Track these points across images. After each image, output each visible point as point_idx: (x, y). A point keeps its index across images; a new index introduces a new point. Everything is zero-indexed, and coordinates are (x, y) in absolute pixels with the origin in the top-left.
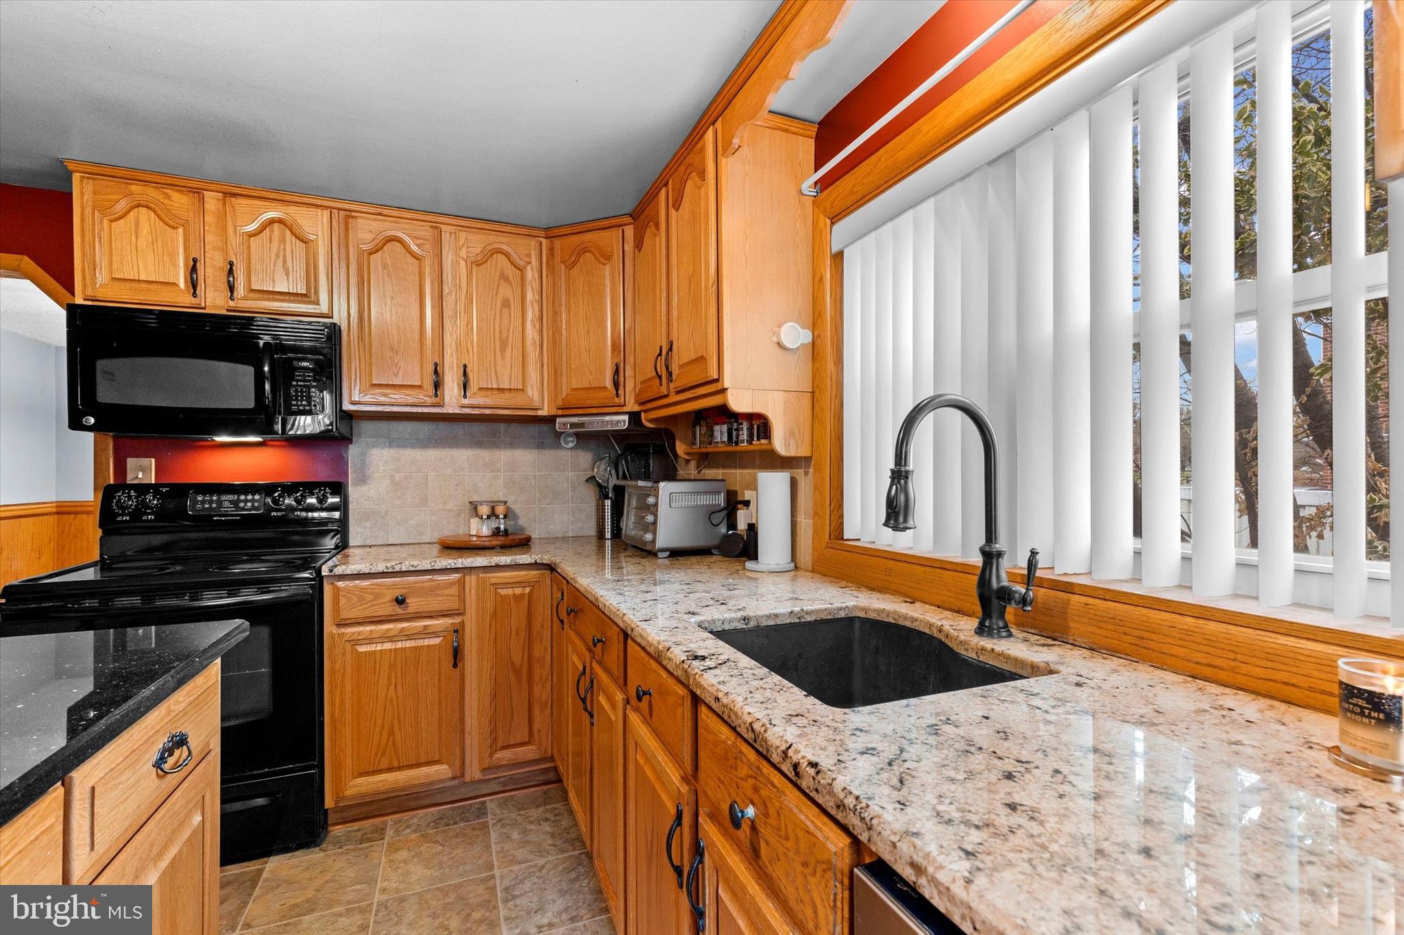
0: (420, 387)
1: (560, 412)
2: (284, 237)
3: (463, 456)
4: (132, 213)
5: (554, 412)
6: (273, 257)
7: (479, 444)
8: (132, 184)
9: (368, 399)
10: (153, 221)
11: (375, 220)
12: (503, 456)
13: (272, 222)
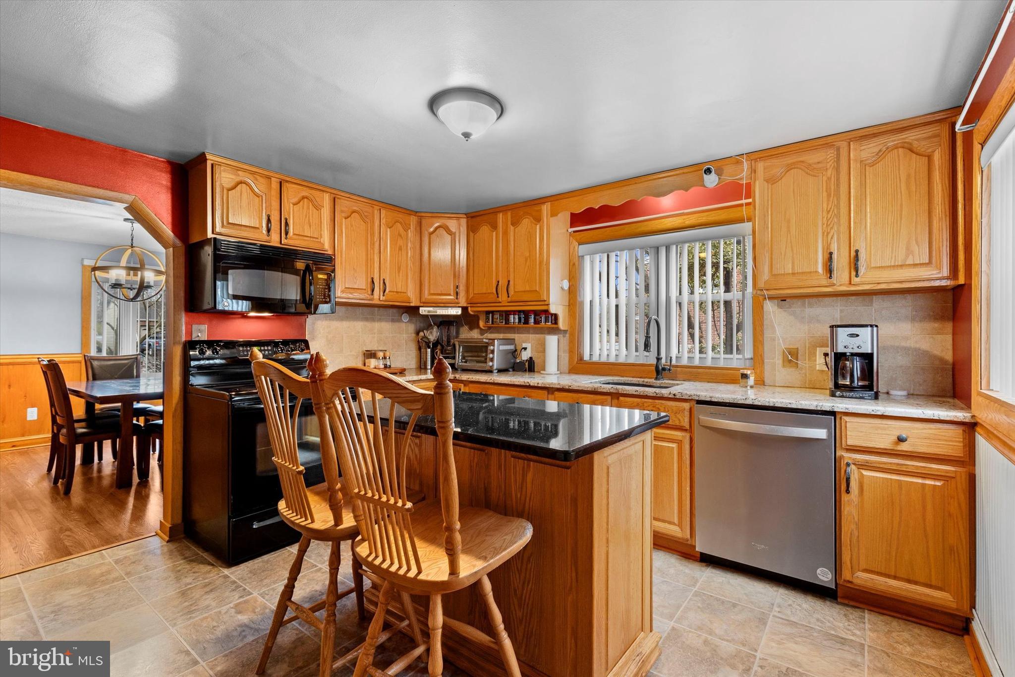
0: (365, 289)
1: (422, 305)
2: (309, 206)
3: (359, 325)
4: (239, 186)
5: (418, 304)
6: (304, 217)
7: (366, 319)
8: (239, 170)
9: (344, 295)
10: (248, 191)
11: (348, 201)
12: (377, 325)
13: (303, 198)
